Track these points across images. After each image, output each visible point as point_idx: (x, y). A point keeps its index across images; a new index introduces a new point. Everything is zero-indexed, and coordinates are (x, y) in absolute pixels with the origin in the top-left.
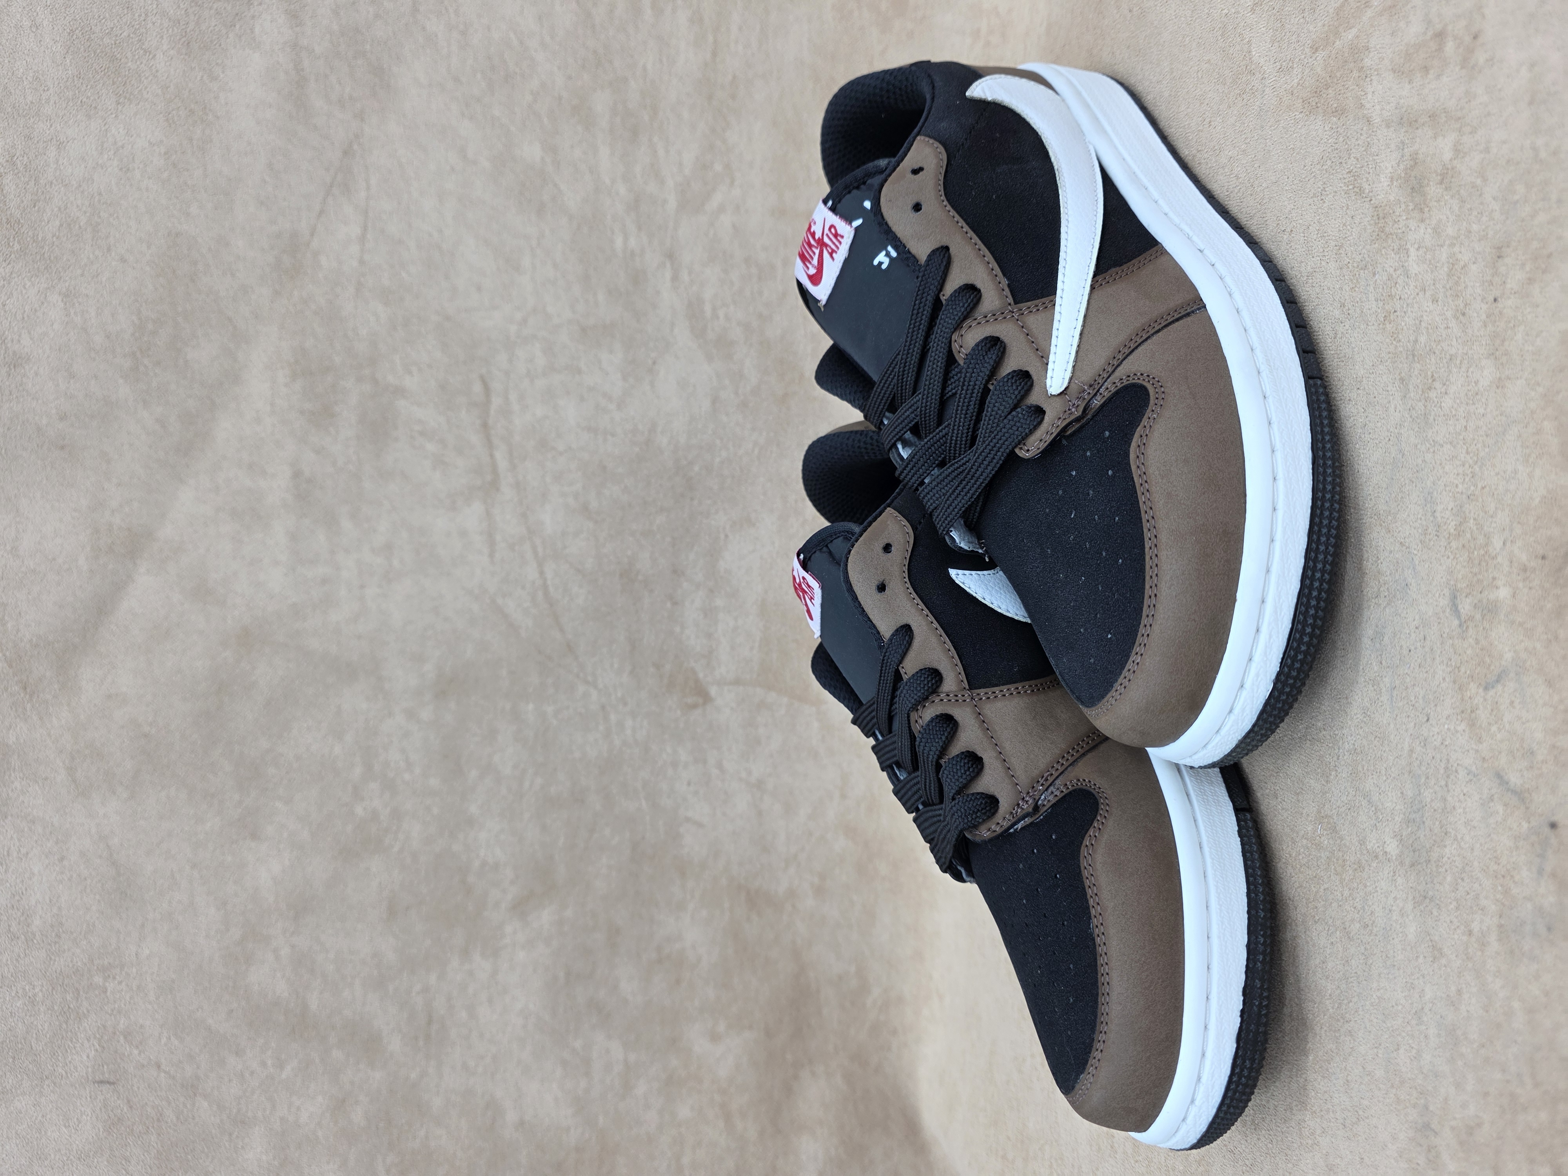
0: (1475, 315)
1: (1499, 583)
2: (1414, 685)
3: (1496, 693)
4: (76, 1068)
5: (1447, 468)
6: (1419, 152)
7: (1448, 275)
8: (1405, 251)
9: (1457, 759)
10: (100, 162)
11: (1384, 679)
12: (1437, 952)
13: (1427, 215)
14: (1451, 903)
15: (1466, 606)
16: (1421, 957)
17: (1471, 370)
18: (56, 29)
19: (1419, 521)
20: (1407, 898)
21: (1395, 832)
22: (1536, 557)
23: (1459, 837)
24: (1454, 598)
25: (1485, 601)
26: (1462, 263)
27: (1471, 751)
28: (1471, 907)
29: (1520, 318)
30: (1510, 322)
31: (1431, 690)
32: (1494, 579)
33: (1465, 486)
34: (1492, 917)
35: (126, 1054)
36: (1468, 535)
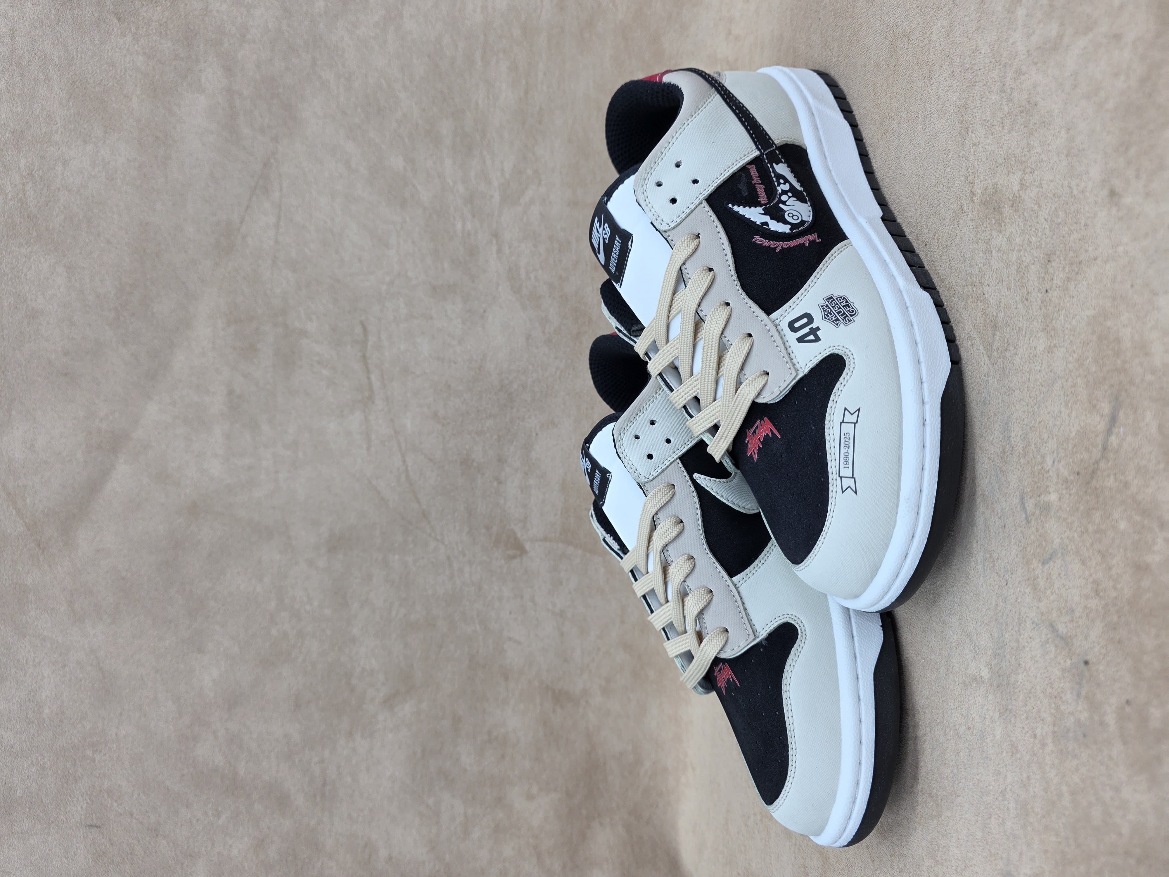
0: (1034, 300)
1: (1051, 490)
2: (998, 558)
3: (1049, 567)
4: (73, 815)
5: (1017, 406)
6: (999, 183)
7: (1017, 272)
8: (990, 252)
9: (1025, 613)
10: (93, 173)
11: (979, 553)
12: (1014, 748)
13: (1003, 228)
14: (1023, 714)
15: (1030, 505)
16: (1005, 752)
17: (1032, 339)
18: (62, 81)
19: (1000, 443)
20: (995, 710)
21: (987, 662)
22: (1074, 473)
23: (1027, 668)
24: (1022, 498)
25: (1042, 501)
26: (1026, 264)
27: (1034, 608)
28: (1036, 718)
29: (1062, 305)
30: (1056, 307)
31: (1008, 563)
32: (1047, 487)
33: (1029, 420)
34: (1049, 725)
35: (109, 806)
36: (1031, 455)
